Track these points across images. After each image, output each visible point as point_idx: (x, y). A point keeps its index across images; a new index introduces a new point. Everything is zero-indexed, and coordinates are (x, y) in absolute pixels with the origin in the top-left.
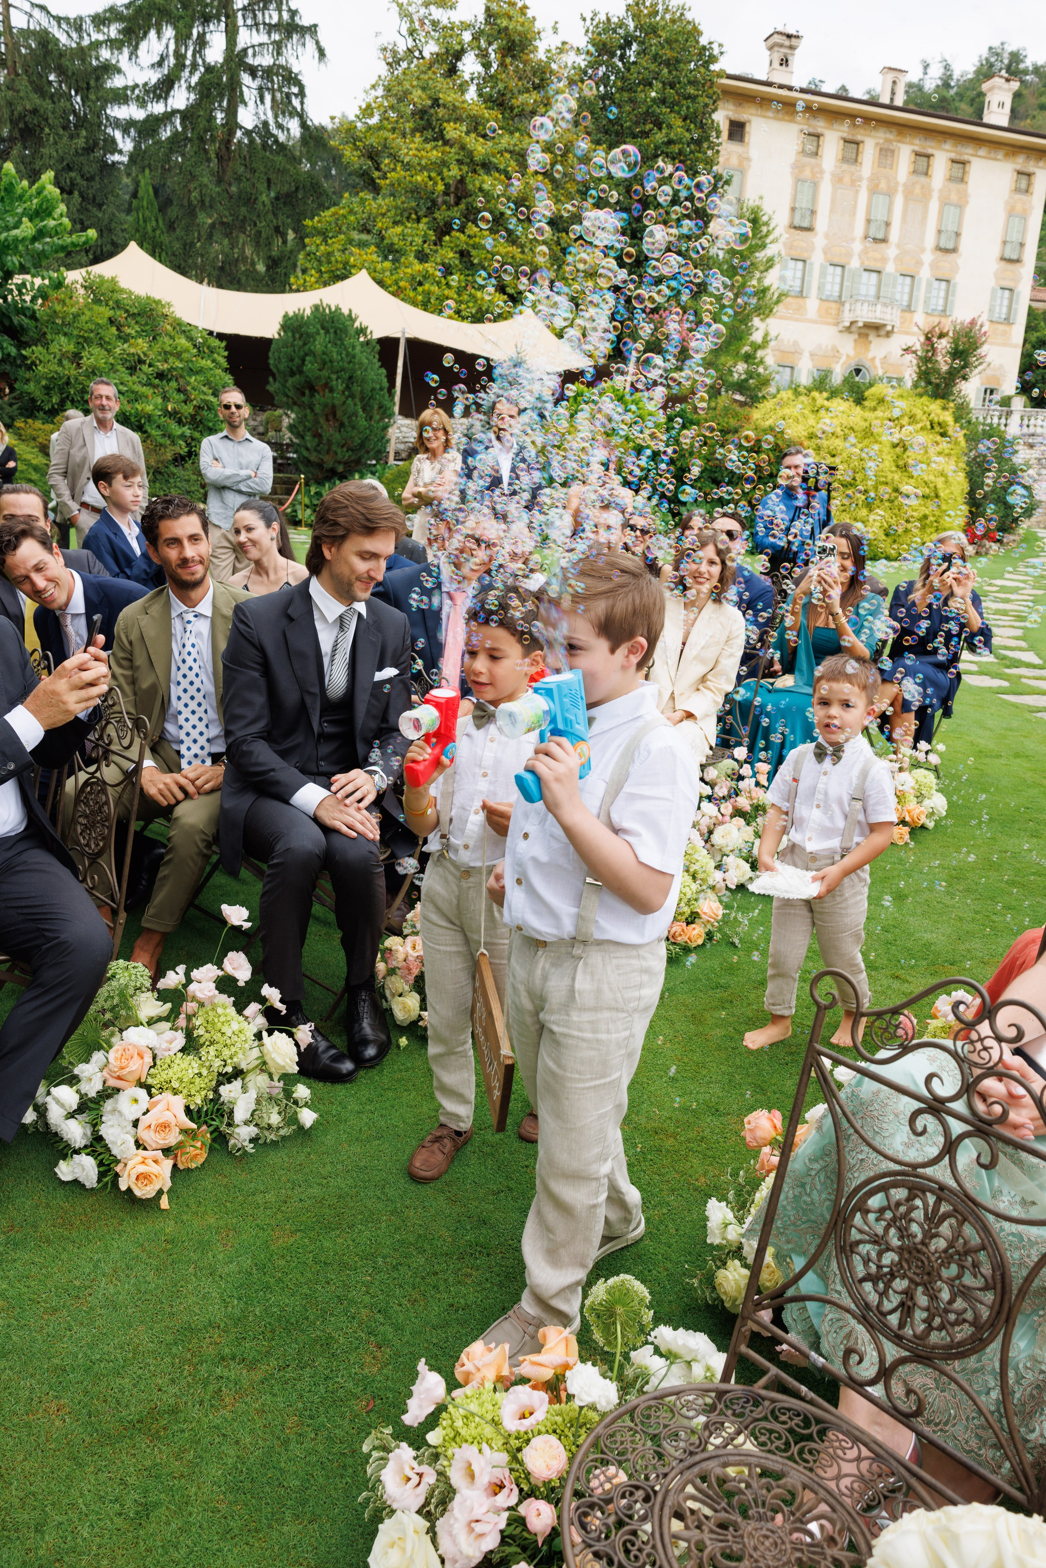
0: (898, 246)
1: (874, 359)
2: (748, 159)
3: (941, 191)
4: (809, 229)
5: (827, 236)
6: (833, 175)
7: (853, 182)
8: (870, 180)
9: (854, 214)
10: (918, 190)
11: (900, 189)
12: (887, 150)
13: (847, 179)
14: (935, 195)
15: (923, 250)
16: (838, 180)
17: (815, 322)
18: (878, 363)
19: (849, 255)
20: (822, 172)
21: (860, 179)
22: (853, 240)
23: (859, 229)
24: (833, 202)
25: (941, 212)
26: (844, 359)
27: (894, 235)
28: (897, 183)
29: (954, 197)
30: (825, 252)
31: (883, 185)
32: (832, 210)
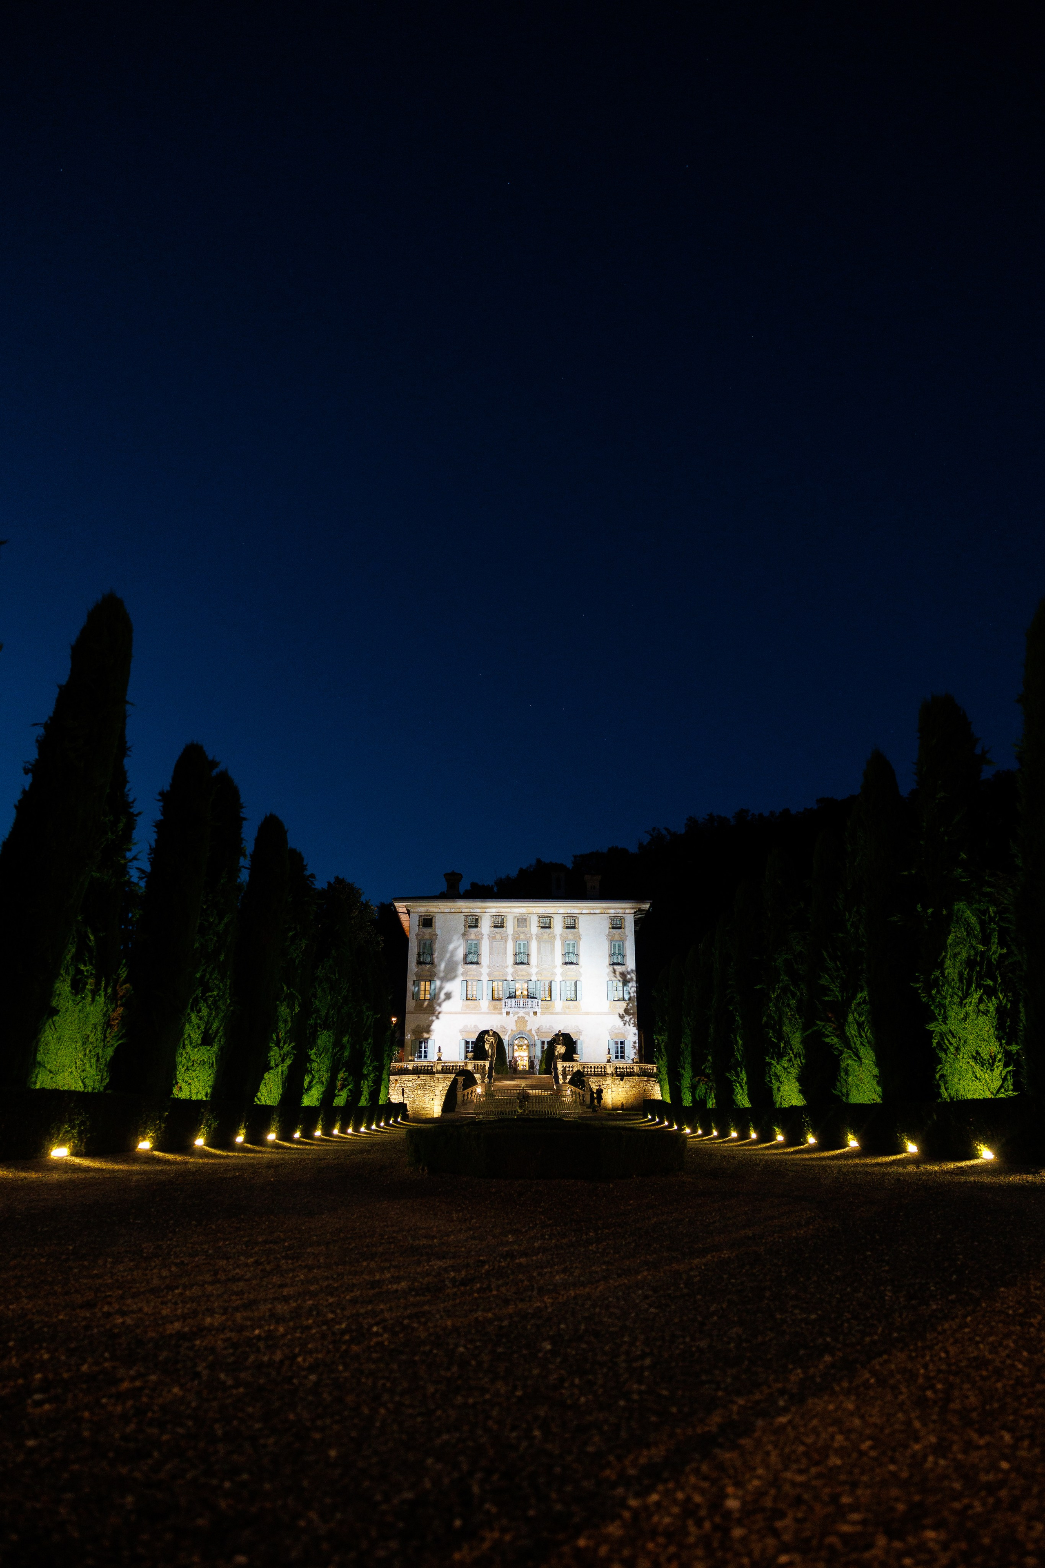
0: (537, 966)
1: (531, 1030)
2: (436, 935)
3: (561, 935)
4: (477, 963)
5: (489, 967)
6: (489, 936)
7: (502, 937)
8: (513, 935)
9: (506, 954)
10: (546, 936)
11: (534, 937)
12: (522, 919)
13: (498, 936)
14: (558, 938)
15: (555, 967)
16: (492, 938)
17: (488, 1013)
18: (534, 1032)
19: (506, 974)
20: (482, 935)
21: (507, 936)
22: (507, 967)
23: (510, 959)
24: (491, 948)
25: (563, 945)
26: (509, 1032)
27: (533, 960)
28: (531, 935)
29: (571, 937)
30: (489, 975)
31: (522, 936)
32: (491, 953)
